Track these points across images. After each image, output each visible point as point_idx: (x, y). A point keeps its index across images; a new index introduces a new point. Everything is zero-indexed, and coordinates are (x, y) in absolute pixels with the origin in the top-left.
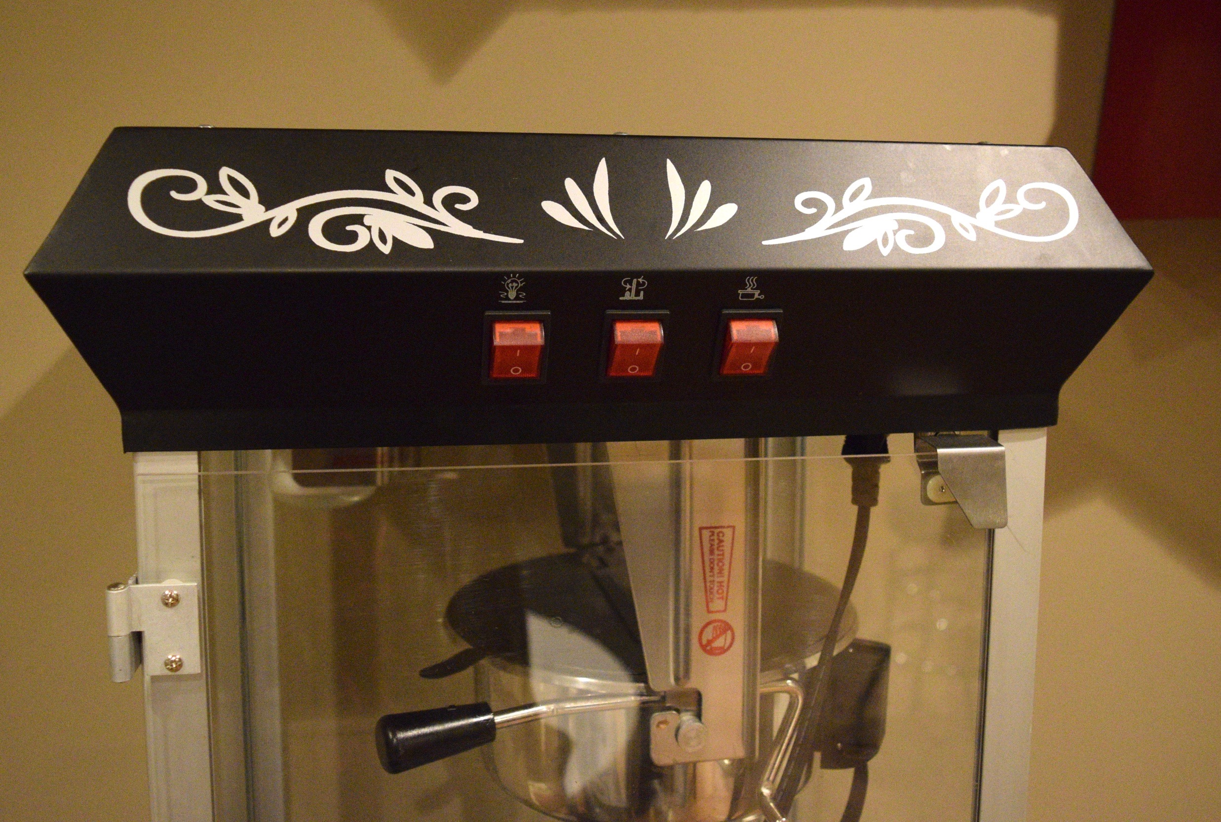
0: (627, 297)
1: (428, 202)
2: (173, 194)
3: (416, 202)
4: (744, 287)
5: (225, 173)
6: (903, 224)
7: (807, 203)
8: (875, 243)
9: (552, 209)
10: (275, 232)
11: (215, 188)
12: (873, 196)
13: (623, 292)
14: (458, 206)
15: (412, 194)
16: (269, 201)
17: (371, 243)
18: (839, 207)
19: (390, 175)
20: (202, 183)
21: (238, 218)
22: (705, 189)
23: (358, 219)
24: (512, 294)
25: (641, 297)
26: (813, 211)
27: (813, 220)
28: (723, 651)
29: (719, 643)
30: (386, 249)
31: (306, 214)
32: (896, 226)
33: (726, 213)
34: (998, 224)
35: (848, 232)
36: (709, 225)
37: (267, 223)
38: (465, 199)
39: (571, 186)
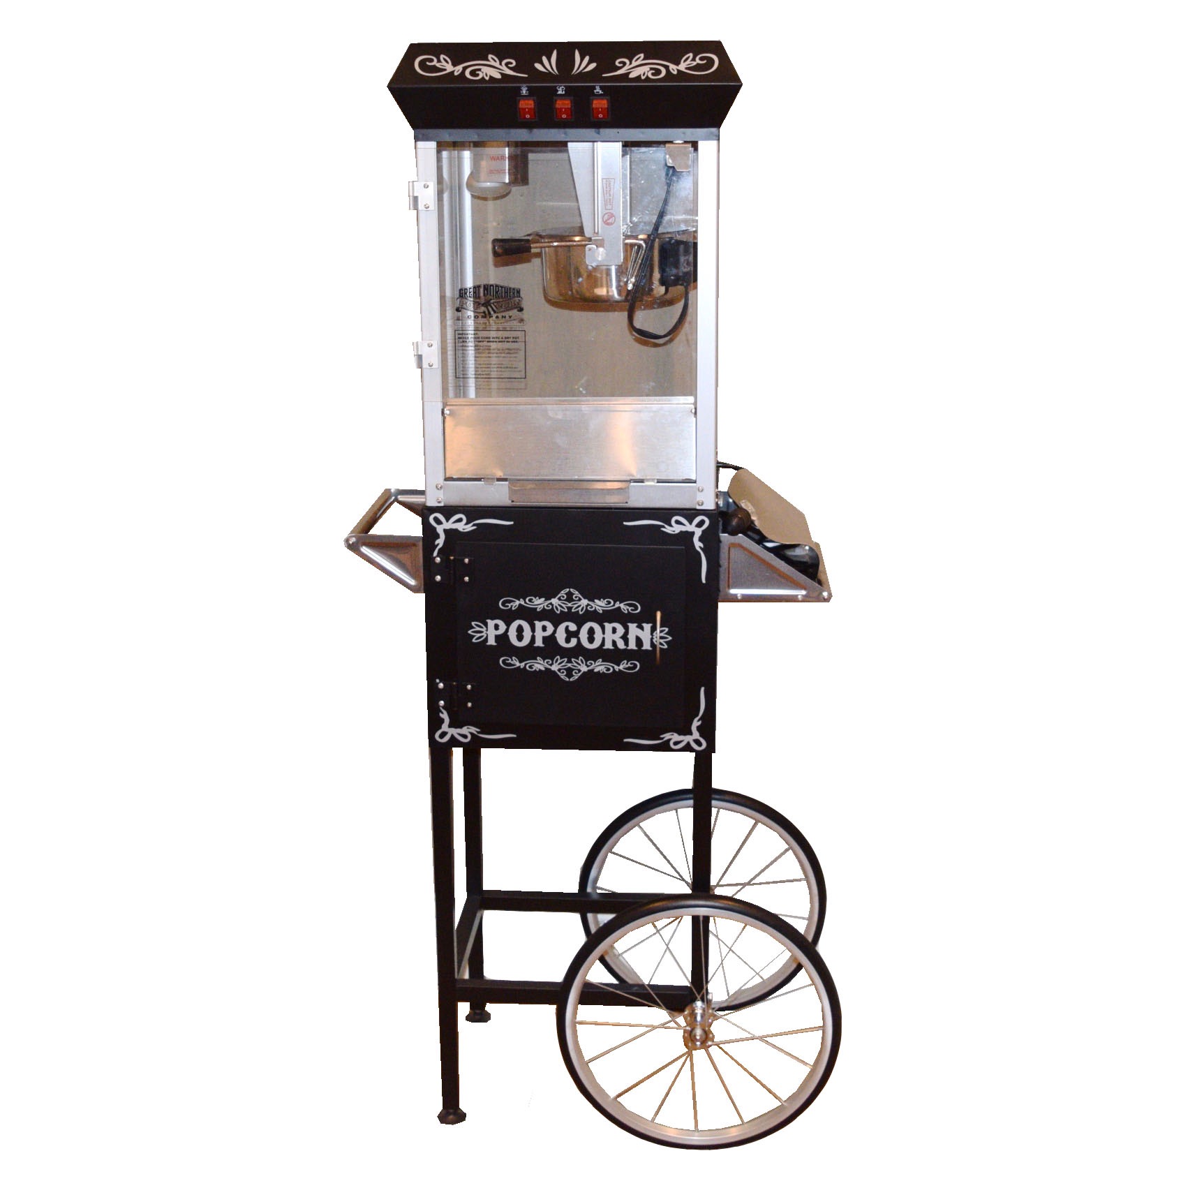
0: (559, 92)
1: (501, 64)
2: (428, 63)
3: (497, 64)
4: (595, 89)
5: (442, 56)
6: (651, 69)
7: (620, 63)
8: (640, 75)
9: (538, 66)
10: (456, 74)
11: (439, 61)
12: (644, 59)
13: (558, 91)
14: (510, 66)
15: (495, 61)
16: (454, 65)
17: (483, 78)
18: (631, 63)
19: (490, 56)
20: (435, 60)
21: (445, 70)
22: (587, 59)
23: (480, 70)
24: (524, 92)
25: (564, 93)
26: (621, 65)
27: (620, 68)
28: (612, 224)
29: (610, 221)
30: (487, 78)
31: (465, 68)
32: (649, 69)
33: (593, 66)
34: (686, 68)
35: (631, 72)
36: (585, 70)
37: (453, 72)
38: (511, 63)
39: (544, 59)
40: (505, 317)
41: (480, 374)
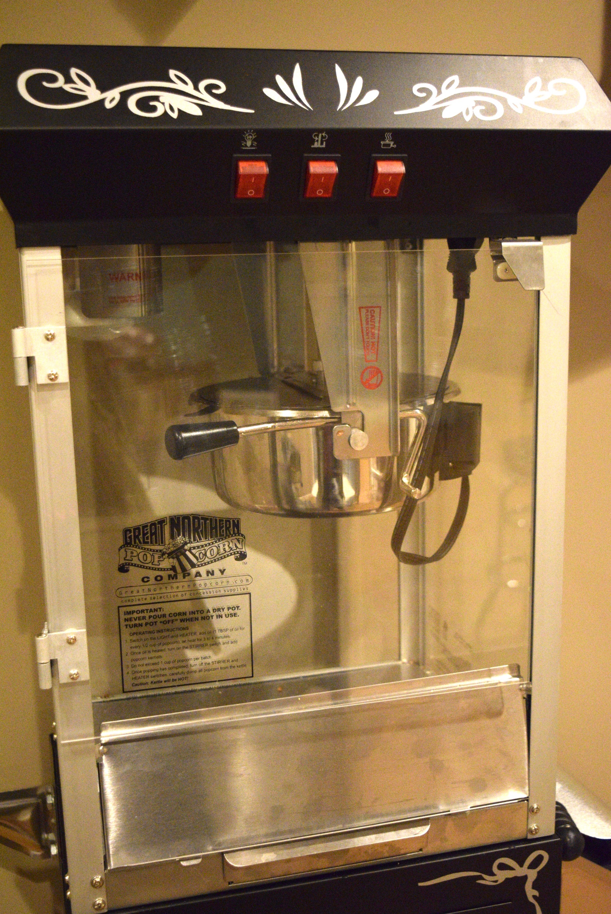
0: (317, 145)
1: (196, 88)
2: (45, 84)
3: (189, 88)
4: (384, 139)
5: (74, 71)
6: (478, 103)
7: (420, 90)
8: (461, 113)
9: (269, 92)
10: (108, 105)
11: (69, 80)
12: (460, 86)
13: (313, 142)
14: (214, 91)
15: (186, 83)
16: (103, 87)
17: (165, 113)
18: (439, 92)
19: (172, 73)
20: (61, 78)
21: (85, 98)
22: (359, 82)
23: (156, 98)
24: (249, 143)
25: (324, 146)
26: (423, 95)
27: (424, 100)
28: (378, 386)
29: (374, 381)
30: (175, 115)
31: (125, 96)
32: (474, 104)
33: (372, 95)
34: (538, 103)
35: (445, 107)
36: (363, 102)
37: (102, 101)
38: (218, 87)
39: (279, 80)
40: (213, 574)
41: (169, 681)
